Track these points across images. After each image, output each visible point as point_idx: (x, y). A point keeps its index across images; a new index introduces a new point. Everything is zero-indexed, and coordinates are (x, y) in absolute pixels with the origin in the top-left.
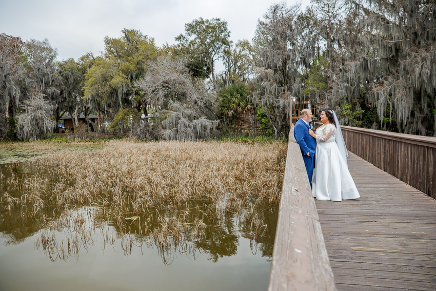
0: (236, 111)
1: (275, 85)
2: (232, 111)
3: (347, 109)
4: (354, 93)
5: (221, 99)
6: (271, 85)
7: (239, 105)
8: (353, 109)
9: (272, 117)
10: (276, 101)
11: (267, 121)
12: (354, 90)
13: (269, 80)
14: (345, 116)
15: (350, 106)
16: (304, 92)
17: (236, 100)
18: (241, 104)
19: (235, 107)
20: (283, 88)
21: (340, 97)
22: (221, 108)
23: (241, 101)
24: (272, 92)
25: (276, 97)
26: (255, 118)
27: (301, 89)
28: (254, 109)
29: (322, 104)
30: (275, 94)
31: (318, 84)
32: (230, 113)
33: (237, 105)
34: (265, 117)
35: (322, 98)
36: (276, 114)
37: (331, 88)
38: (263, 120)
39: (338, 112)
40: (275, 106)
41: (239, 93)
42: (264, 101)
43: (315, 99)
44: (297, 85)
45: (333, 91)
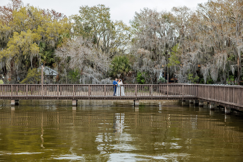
0: (122, 74)
1: (150, 60)
3: (191, 76)
4: (194, 68)
5: (113, 65)
6: (148, 60)
7: (124, 70)
8: (194, 77)
9: (148, 79)
10: (150, 69)
12: (195, 66)
13: (146, 57)
14: (189, 80)
15: (192, 75)
16: (167, 65)
17: (123, 68)
18: (126, 69)
19: (122, 71)
20: (155, 62)
21: (188, 69)
22: (112, 72)
23: (126, 67)
24: (148, 64)
25: (150, 67)
26: (136, 79)
27: (165, 63)
28: (134, 73)
29: (178, 73)
30: (150, 66)
31: (175, 62)
32: (119, 75)
33: (123, 70)
34: (143, 79)
35: (178, 69)
36: (150, 77)
37: (182, 65)
38: (142, 81)
39: (186, 78)
40: (150, 73)
41: (124, 62)
42: (144, 69)
43: (174, 70)
44: (163, 60)
45: (184, 66)
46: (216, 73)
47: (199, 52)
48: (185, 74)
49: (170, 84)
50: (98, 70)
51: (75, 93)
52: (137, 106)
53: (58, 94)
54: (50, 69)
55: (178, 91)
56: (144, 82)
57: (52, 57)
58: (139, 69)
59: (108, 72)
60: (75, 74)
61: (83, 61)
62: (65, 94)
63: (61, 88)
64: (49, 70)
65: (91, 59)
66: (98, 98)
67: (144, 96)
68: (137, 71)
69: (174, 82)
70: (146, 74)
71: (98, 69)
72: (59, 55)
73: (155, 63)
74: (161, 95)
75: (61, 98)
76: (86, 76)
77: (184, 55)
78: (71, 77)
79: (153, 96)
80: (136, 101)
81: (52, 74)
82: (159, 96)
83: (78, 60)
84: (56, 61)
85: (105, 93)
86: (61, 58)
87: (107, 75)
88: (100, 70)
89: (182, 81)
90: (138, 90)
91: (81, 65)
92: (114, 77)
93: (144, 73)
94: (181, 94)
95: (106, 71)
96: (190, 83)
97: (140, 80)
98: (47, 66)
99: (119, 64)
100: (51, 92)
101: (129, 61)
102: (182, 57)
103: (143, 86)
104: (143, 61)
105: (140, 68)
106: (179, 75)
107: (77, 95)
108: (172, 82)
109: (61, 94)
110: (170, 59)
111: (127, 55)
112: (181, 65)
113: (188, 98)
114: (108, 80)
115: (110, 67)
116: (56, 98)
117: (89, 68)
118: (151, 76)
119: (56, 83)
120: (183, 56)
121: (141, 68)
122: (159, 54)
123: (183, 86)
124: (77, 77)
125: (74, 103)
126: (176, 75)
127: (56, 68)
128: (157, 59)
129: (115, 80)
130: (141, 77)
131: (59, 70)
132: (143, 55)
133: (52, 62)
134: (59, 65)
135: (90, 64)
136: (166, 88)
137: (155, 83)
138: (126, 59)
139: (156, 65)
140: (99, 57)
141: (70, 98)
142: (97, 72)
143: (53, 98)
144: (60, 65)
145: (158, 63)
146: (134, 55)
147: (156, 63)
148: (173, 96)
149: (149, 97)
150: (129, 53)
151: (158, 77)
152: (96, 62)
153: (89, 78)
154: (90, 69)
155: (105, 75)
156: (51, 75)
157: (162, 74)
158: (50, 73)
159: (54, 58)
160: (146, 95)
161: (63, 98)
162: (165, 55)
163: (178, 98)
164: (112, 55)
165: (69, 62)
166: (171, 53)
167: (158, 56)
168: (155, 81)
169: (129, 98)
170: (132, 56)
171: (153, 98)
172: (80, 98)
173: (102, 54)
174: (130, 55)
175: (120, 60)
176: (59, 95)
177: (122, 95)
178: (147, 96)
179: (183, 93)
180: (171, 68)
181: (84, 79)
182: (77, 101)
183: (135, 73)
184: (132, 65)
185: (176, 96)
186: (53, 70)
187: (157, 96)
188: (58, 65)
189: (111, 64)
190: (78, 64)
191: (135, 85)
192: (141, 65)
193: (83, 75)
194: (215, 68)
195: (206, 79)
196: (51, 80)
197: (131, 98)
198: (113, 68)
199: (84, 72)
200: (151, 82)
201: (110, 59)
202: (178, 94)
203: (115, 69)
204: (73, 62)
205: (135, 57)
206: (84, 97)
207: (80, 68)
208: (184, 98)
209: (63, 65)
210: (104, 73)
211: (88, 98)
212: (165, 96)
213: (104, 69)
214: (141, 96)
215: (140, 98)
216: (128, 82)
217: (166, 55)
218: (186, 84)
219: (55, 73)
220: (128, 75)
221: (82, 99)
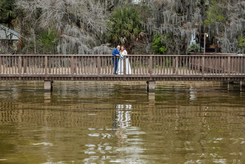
0: (129, 38)
1: (175, 14)
2: (125, 38)
5: (113, 23)
6: (172, 14)
7: (132, 32)
9: (171, 46)
10: (175, 30)
11: (165, 50)
13: (169, 9)
14: (241, 48)
16: (204, 23)
17: (130, 27)
18: (134, 30)
19: (128, 33)
20: (183, 17)
21: (238, 30)
22: (111, 34)
23: (134, 26)
24: (172, 21)
25: (175, 26)
26: (151, 47)
27: (201, 20)
28: (148, 36)
29: (222, 36)
30: (175, 23)
31: (218, 17)
32: (123, 40)
33: (130, 31)
34: (164, 46)
35: (221, 30)
36: (175, 43)
37: (229, 22)
38: (162, 49)
39: (235, 44)
40: (176, 36)
41: (131, 17)
42: (164, 30)
43: (215, 31)
44: (197, 15)
45: (231, 24)
48: (233, 37)
49: (208, 55)
50: (89, 32)
51: (48, 69)
52: (153, 91)
53: (20, 71)
54: (7, 28)
55: (221, 67)
56: (165, 52)
57: (11, 10)
58: (157, 30)
59: (104, 34)
60: (50, 38)
61: (62, 16)
62: (33, 71)
63: (25, 61)
64: (5, 30)
65: (77, 12)
66: (87, 78)
67: (164, 75)
68: (152, 33)
69: (216, 51)
70: (169, 37)
71: (88, 29)
72: (22, 5)
73: (183, 19)
74: (192, 73)
75: (25, 77)
76: (68, 42)
77: (233, 6)
78: (43, 42)
79: (179, 74)
80: (150, 82)
81: (11, 38)
82: (188, 74)
83: (54, 13)
84: (17, 15)
85: (99, 70)
86: (25, 11)
87: (102, 40)
88: (91, 31)
89: (229, 49)
90: (153, 65)
91: (59, 23)
92: (115, 43)
93: (165, 36)
94: (225, 71)
95: (102, 33)
96: (241, 53)
97: (158, 48)
98: (2, 24)
99: (122, 20)
100: (8, 68)
101: (139, 16)
102: (229, 9)
103: (162, 57)
104: (163, 16)
105: (158, 27)
106: (223, 40)
107: (52, 73)
108: (213, 50)
109: (25, 72)
110: (209, 13)
111: (137, 5)
112: (227, 23)
113: (237, 78)
114: (105, 47)
115: (108, 27)
116: (18, 78)
117: (74, 27)
118: (176, 40)
119: (18, 52)
120: (230, 8)
121: (159, 28)
122: (189, 5)
123: (229, 58)
124: (53, 42)
125: (47, 86)
126: (218, 40)
127: (18, 29)
128: (187, 13)
129: (116, 47)
130: (160, 42)
131: (22, 32)
132: (163, 5)
133: (11, 18)
134: (23, 22)
135: (74, 21)
136: (201, 62)
137: (183, 52)
138: (134, 12)
139: (185, 23)
140: (89, 9)
141: (41, 78)
142: (86, 34)
143: (11, 77)
144: (25, 22)
145: (189, 19)
146: (148, 5)
147: (185, 19)
148: (212, 74)
149: (171, 76)
150: (140, 2)
151: (188, 43)
152: (85, 17)
153: (74, 44)
154: (75, 29)
155: (99, 39)
156: (9, 38)
157: (195, 37)
158: (7, 36)
159: (14, 10)
160: (168, 72)
161: (28, 78)
162: (200, 6)
163: (221, 78)
164: (111, 6)
165: (39, 17)
166: (210, 3)
167: (188, 7)
168: (183, 49)
169: (139, 78)
170: (144, 8)
171: (179, 78)
172: (58, 78)
173: (95, 4)
174: (141, 5)
175: (125, 13)
176: (22, 73)
177: (127, 73)
178: (169, 74)
179: (229, 69)
180: (209, 27)
181: (65, 46)
182: (52, 82)
183: (150, 36)
184: (145, 22)
185: (217, 74)
186: (12, 31)
187: (185, 74)
188: (21, 22)
189: (110, 20)
190: (54, 20)
191: (148, 56)
192: (160, 22)
193: (63, 40)
196: (9, 48)
197: (142, 78)
198: (113, 28)
199: (64, 34)
200: (177, 51)
201: (108, 12)
202: (221, 71)
203: (117, 29)
204: (45, 18)
205: (150, 9)
206: (64, 76)
207: (58, 27)
208: (231, 78)
209: (28, 22)
210: (98, 35)
211: (70, 78)
212: (198, 74)
213: (98, 30)
214: (159, 74)
215: (156, 78)
216: (139, 50)
217: (201, 6)
218: (234, 55)
219: (16, 36)
220: (137, 39)
221: (60, 80)
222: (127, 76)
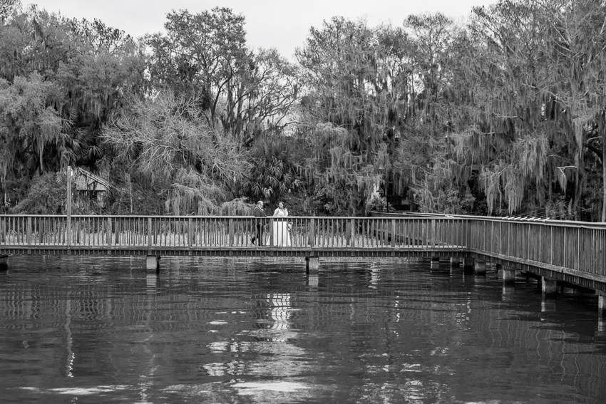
0: (276, 189)
1: (348, 152)
2: (270, 189)
3: (454, 195)
4: (463, 173)
5: (251, 166)
6: (343, 152)
7: (281, 179)
8: (461, 196)
9: (342, 201)
10: (349, 177)
11: (333, 207)
12: (463, 169)
13: (339, 144)
14: (450, 205)
15: (457, 192)
16: (393, 166)
17: (278, 172)
18: (285, 177)
19: (275, 182)
20: (361, 157)
21: (445, 177)
22: (249, 182)
23: (285, 171)
24: (344, 163)
25: (349, 171)
26: (311, 202)
27: (388, 161)
28: (306, 186)
29: (420, 187)
30: (348, 167)
31: (414, 157)
32: (267, 192)
33: (278, 179)
34: (330, 201)
35: (420, 178)
36: (349, 197)
37: (432, 165)
38: (327, 206)
39: (441, 199)
40: (349, 185)
41: (279, 157)
42: (331, 176)
43: (410, 179)
44: (382, 154)
45: (435, 169)
46: (518, 187)
47: (475, 133)
48: (438, 189)
49: (400, 216)
50: (214, 179)
51: (153, 236)
52: (315, 272)
53: (109, 241)
54: (88, 173)
55: (420, 235)
56: (333, 210)
57: (96, 145)
58: (320, 176)
59: (238, 183)
60: (155, 188)
61: (174, 155)
62: (129, 239)
63: (117, 224)
64: (86, 176)
65: (196, 148)
66: (213, 252)
67: (332, 248)
68: (313, 181)
69: (411, 209)
70: (339, 188)
71: (213, 174)
72: (113, 138)
73: (361, 161)
74: (377, 244)
75: (118, 251)
76: (183, 194)
77: (437, 140)
78: (143, 195)
79: (356, 246)
80: (311, 259)
81: (94, 188)
82: (370, 247)
83: (161, 151)
84: (104, 154)
85: (232, 239)
86: (117, 146)
87: (235, 191)
88: (218, 178)
89: (432, 207)
90: (316, 231)
91: (169, 165)
92: (255, 196)
93: (332, 185)
94: (428, 241)
95: (235, 180)
96: (450, 213)
97: (322, 204)
98: (81, 167)
99: (267, 161)
100: (92, 235)
101: (293, 155)
102: (432, 145)
103: (330, 220)
104: (329, 156)
105: (322, 172)
106: (423, 192)
107: (158, 245)
108: (406, 208)
109: (117, 242)
110: (401, 151)
111: (289, 138)
112: (428, 166)
113: (445, 252)
114: (240, 203)
115: (244, 171)
116: (106, 251)
117: (191, 171)
118: (349, 193)
119: (104, 210)
120: (434, 143)
121: (324, 174)
122: (371, 138)
123: (433, 222)
124: (159, 194)
125: (151, 264)
126: (414, 193)
127: (106, 173)
128: (367, 151)
129: (256, 203)
130: (325, 195)
131: (112, 178)
132: (330, 139)
133: (95, 157)
134: (113, 163)
135: (192, 162)
136: (390, 227)
137: (360, 212)
138: (285, 149)
139: (364, 166)
140: (215, 144)
141: (141, 251)
142: (210, 183)
143: (96, 251)
144: (115, 163)
145: (370, 161)
146: (307, 139)
147: (364, 160)
148: (406, 247)
149: (344, 250)
150: (294, 133)
151: (368, 197)
152: (209, 157)
153: (191, 198)
154: (194, 175)
155: (230, 190)
156: (92, 188)
157: (378, 187)
158: (88, 186)
159: (100, 146)
160: (339, 243)
161: (122, 251)
162: (386, 139)
163: (420, 252)
164: (249, 139)
165: (138, 156)
166: (402, 135)
167: (369, 141)
168: (361, 206)
169: (294, 252)
170: (301, 142)
171: (356, 253)
172: (168, 251)
173: (225, 136)
174: (296, 138)
175: (270, 151)
176: (113, 244)
177: (275, 244)
178: (340, 246)
179: (433, 239)
180: (401, 173)
181: (177, 201)
182: (159, 258)
183: (310, 186)
184: (302, 164)
185: (415, 247)
186: (97, 178)
187: (366, 246)
188: (110, 164)
189: (248, 161)
190: (161, 161)
191: (308, 219)
192: (324, 164)
193: (175, 191)
194: (516, 175)
195: (494, 201)
196: (92, 204)
197: (299, 252)
198: (252, 173)
199: (176, 182)
200: (351, 210)
201: (244, 149)
202: (421, 241)
203: (258, 175)
204: (148, 158)
205: (309, 144)
206: (177, 249)
207: (167, 171)
208: (436, 253)
209: (122, 164)
210: (229, 185)
211: (187, 251)
212: (385, 246)
213: (229, 176)
214: (325, 246)
215: (321, 252)
216: (292, 208)
217: (388, 140)
218: (440, 216)
219: (103, 185)
220: (290, 190)
221: (172, 255)
222: (275, 250)
